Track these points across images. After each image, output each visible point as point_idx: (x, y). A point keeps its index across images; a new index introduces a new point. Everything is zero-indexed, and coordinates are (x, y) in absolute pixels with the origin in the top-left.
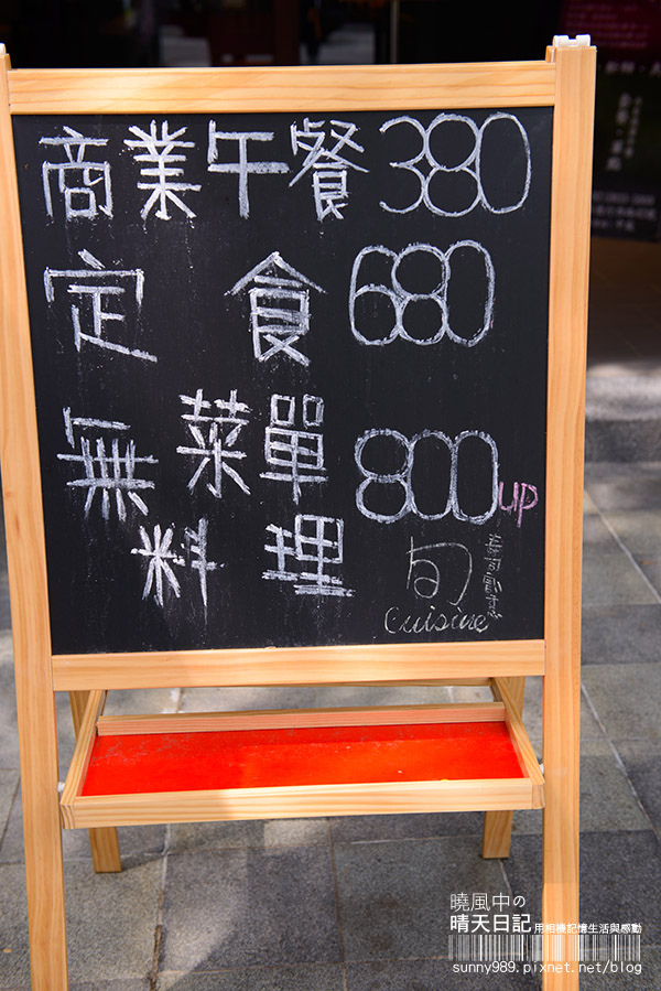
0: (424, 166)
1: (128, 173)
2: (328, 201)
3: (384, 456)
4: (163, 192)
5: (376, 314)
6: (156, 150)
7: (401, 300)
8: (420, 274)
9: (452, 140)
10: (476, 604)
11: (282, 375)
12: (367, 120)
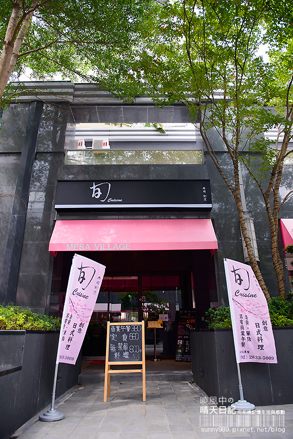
0: (134, 328)
1: (116, 329)
2: (128, 331)
3: (132, 348)
4: (118, 330)
5: (131, 338)
6: (118, 327)
7: (133, 337)
8: (134, 335)
9: (136, 327)
10: (138, 359)
11: (125, 342)
12: (131, 325)
